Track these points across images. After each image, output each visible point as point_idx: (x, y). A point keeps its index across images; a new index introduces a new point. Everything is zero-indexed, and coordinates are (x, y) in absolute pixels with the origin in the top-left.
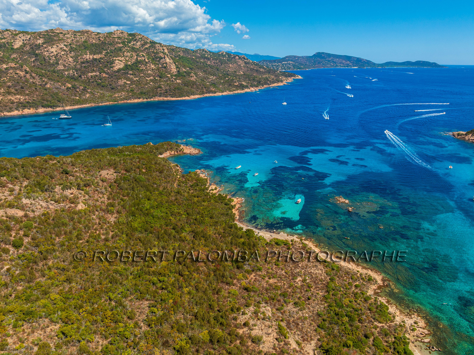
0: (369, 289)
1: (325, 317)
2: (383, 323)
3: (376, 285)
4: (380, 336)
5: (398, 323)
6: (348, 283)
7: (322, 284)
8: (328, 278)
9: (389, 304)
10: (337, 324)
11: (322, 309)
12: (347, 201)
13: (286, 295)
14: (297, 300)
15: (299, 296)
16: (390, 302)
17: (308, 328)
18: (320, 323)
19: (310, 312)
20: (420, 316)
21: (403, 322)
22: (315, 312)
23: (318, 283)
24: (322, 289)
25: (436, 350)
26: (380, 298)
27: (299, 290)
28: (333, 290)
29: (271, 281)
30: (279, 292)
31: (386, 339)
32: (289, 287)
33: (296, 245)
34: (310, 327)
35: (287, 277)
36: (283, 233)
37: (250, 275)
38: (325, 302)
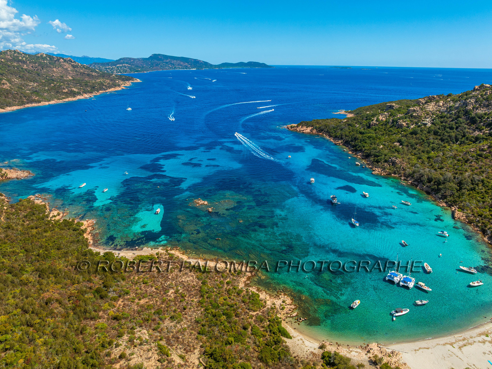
0: (239, 283)
1: (203, 323)
2: (257, 311)
3: (245, 277)
4: (256, 324)
5: (269, 307)
6: (220, 282)
7: (195, 290)
8: (200, 282)
9: (259, 292)
10: (216, 325)
11: (200, 315)
12: (206, 203)
13: (160, 312)
14: (173, 314)
15: (174, 309)
16: (260, 290)
17: (189, 338)
18: (200, 330)
19: (188, 322)
20: (286, 295)
21: (274, 304)
22: (193, 320)
23: (191, 290)
24: (196, 295)
25: (303, 320)
26: (251, 288)
27: (173, 303)
28: (207, 293)
29: (142, 302)
30: (153, 311)
31: (262, 325)
32: (162, 303)
33: (162, 258)
34: (191, 337)
35: (159, 293)
36: (146, 248)
37: (118, 302)
38: (201, 307)
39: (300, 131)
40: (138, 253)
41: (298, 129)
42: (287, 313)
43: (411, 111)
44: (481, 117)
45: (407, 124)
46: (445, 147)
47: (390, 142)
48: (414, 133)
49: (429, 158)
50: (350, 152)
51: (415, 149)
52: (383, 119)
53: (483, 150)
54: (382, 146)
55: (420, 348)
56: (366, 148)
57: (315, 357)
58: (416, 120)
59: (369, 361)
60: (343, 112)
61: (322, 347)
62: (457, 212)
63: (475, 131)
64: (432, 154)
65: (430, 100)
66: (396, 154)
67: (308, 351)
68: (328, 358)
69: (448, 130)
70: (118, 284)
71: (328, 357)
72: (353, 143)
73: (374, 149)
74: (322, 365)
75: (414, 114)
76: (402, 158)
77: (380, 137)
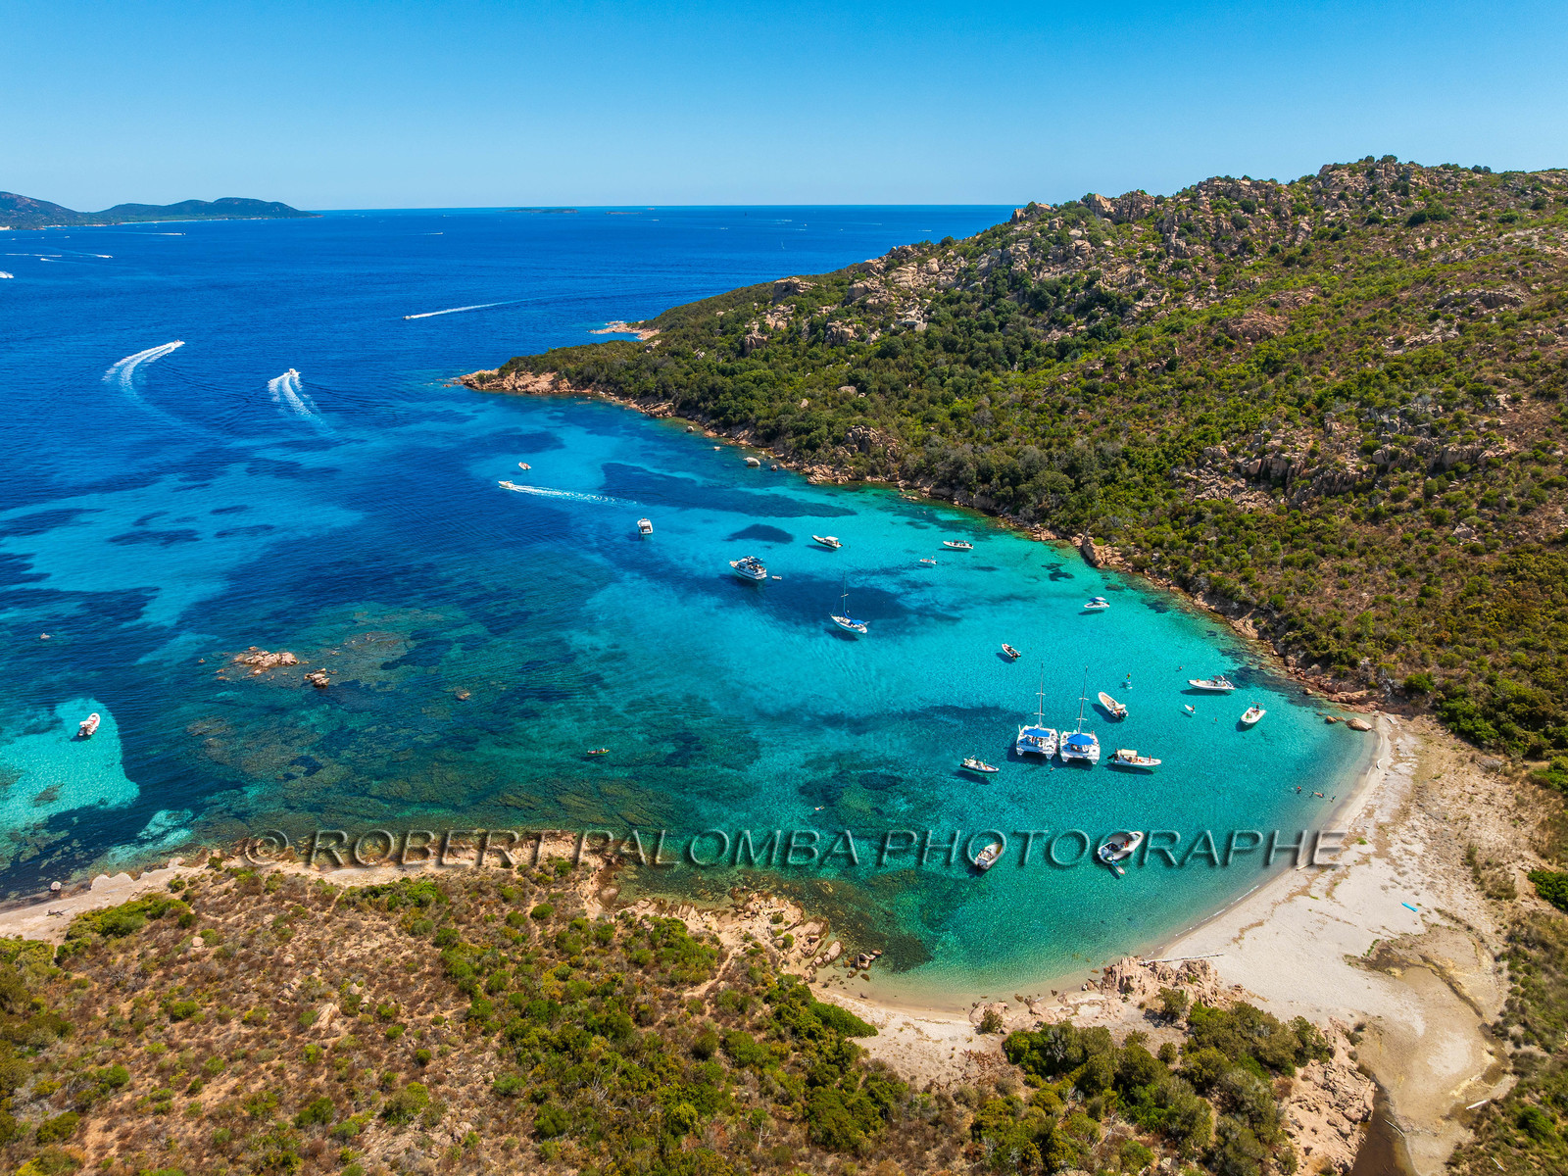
0: (581, 903)
1: (532, 1088)
2: (704, 980)
3: (591, 878)
4: (727, 1024)
5: (740, 951)
6: (508, 922)
7: (424, 976)
8: (428, 944)
9: (672, 913)
11: (496, 1064)
12: (288, 657)
13: (323, 1109)
14: (384, 1101)
15: (375, 1076)
16: (668, 905)
18: (533, 1121)
19: (466, 1106)
20: (768, 896)
21: (747, 938)
22: (483, 1095)
23: (406, 984)
24: (436, 997)
25: (871, 961)
26: (634, 910)
27: (358, 1057)
28: (478, 973)
29: (211, 1096)
30: (286, 1117)
31: (749, 1022)
32: (311, 1069)
33: (207, 894)
34: (512, 1161)
35: (273, 1036)
36: (105, 877)
37: (81, 1137)
38: (484, 1033)
39: (515, 388)
40: (73, 907)
41: (506, 384)
42: (807, 955)
43: (857, 293)
44: (1056, 291)
45: (857, 331)
46: (986, 380)
47: (826, 386)
48: (887, 352)
49: (954, 416)
50: (710, 434)
51: (906, 397)
52: (780, 323)
53: (1092, 375)
54: (805, 402)
55: (1242, 931)
56: (757, 412)
57: (990, 1065)
58: (880, 318)
59: (1145, 1017)
60: (621, 327)
61: (988, 1026)
62: (1097, 549)
63: (1050, 329)
64: (958, 404)
65: (897, 259)
66: (859, 417)
67: (956, 1054)
68: (1035, 1053)
69: (980, 332)
70: (47, 1060)
71: (1032, 1049)
72: (710, 405)
73: (786, 411)
74: (1027, 1083)
75: (870, 301)
76: (882, 425)
77: (791, 375)
